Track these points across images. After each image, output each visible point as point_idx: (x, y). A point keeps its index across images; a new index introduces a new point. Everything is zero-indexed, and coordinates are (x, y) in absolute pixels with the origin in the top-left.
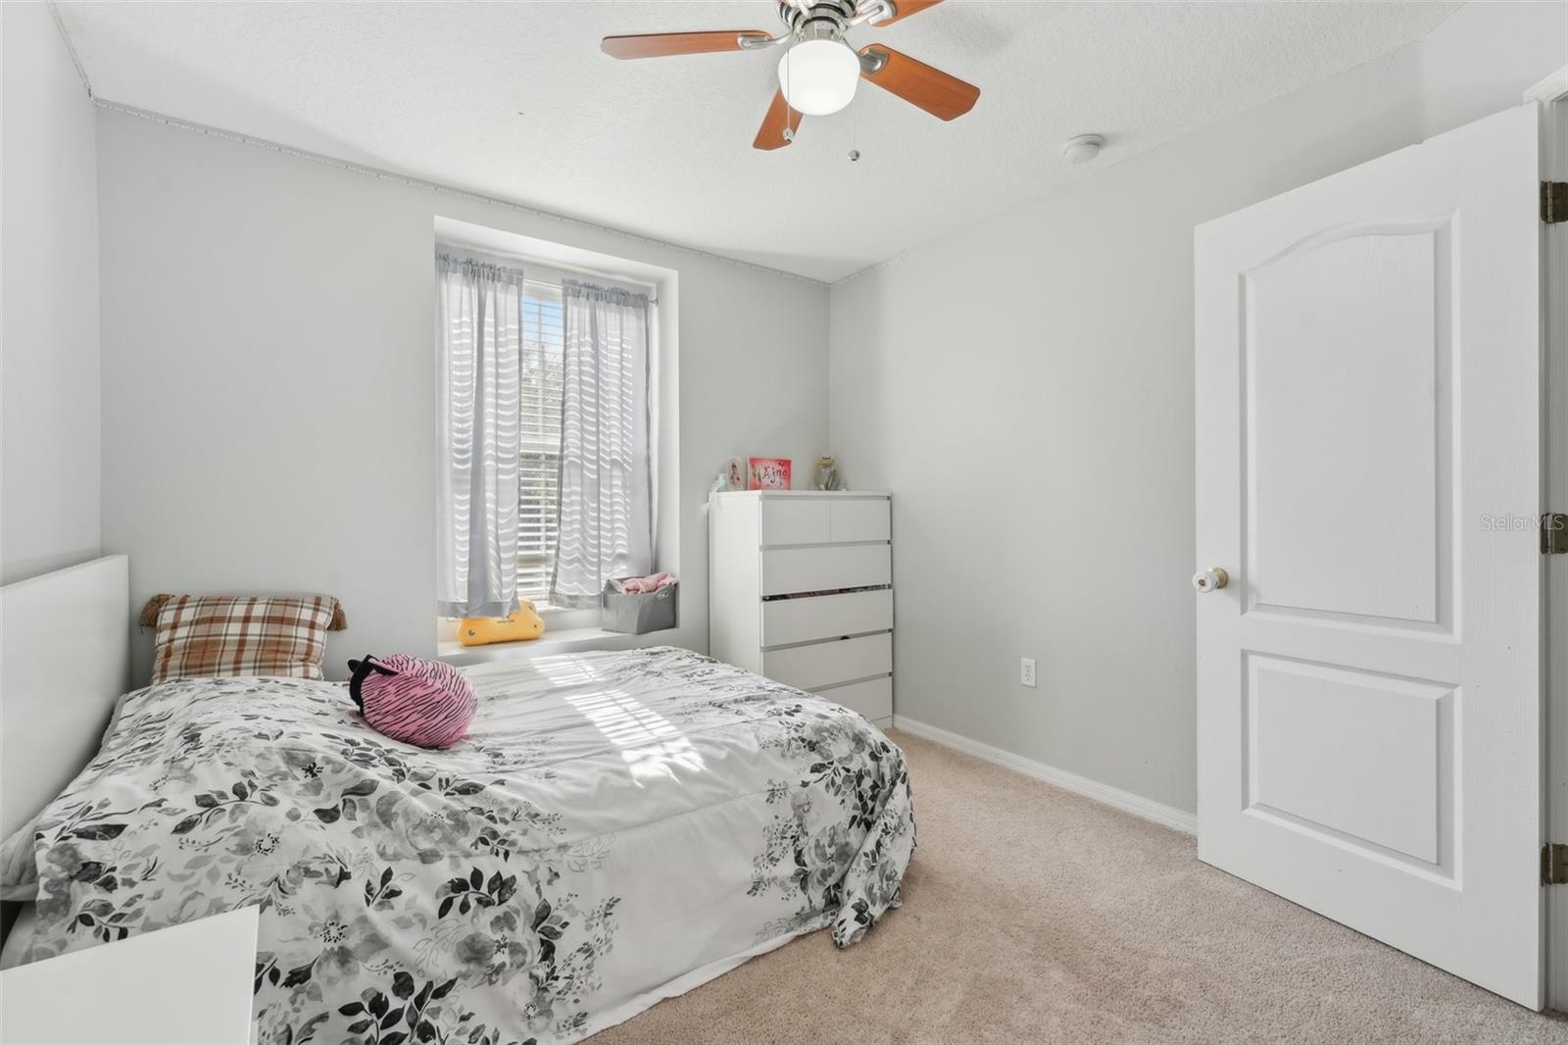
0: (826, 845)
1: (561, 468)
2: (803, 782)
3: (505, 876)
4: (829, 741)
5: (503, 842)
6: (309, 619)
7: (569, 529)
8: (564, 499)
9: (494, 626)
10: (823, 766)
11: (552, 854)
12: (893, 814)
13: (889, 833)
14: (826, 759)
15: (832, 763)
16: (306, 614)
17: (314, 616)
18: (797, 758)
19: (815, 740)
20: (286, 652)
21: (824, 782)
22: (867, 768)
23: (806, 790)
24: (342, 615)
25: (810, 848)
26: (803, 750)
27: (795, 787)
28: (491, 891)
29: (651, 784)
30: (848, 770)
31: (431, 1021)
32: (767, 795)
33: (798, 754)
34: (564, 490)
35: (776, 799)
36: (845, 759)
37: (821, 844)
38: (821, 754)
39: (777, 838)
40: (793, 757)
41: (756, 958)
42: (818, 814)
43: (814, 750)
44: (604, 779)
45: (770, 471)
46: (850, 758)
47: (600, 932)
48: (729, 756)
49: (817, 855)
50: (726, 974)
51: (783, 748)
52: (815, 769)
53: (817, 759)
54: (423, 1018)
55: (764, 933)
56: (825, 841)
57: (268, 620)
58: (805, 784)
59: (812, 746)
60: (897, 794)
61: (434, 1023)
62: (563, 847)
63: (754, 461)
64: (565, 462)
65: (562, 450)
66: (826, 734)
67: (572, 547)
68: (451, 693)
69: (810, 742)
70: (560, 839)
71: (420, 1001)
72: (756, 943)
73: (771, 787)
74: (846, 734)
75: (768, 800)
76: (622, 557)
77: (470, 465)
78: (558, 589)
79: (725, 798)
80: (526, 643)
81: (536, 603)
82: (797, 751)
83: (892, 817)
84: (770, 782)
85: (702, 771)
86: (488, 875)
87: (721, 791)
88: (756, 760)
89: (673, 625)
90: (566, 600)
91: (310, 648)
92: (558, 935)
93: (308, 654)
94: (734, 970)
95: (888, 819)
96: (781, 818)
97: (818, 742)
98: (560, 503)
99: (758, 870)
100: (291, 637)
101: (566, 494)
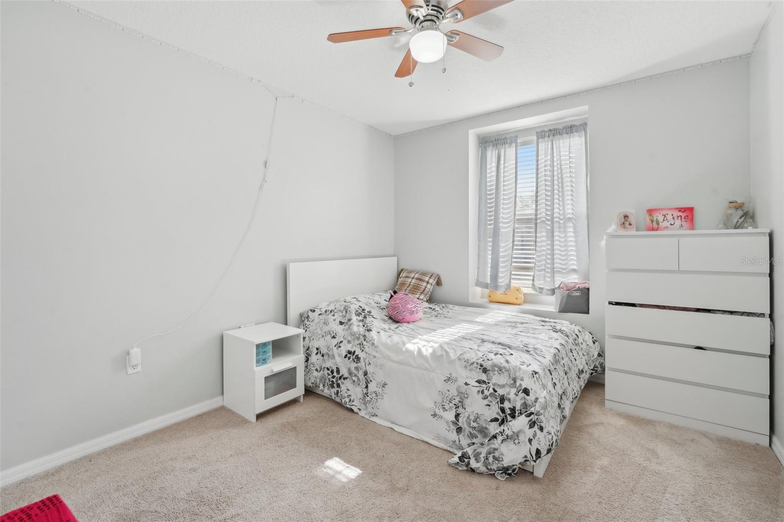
0: (472, 420)
1: (536, 224)
2: (466, 382)
3: (359, 356)
4: (496, 373)
5: (363, 347)
6: (427, 280)
7: (540, 254)
8: (537, 239)
9: (499, 295)
10: (484, 382)
11: (371, 357)
12: (510, 428)
13: (503, 435)
14: (488, 380)
15: (489, 383)
16: (427, 279)
17: (429, 280)
18: (473, 371)
19: (488, 369)
20: (418, 289)
21: (478, 389)
22: (509, 396)
23: (466, 387)
24: (440, 280)
25: (465, 416)
26: (478, 370)
27: (461, 382)
28: (355, 358)
29: (408, 351)
30: (495, 391)
31: (341, 384)
32: (446, 378)
33: (475, 371)
34: (537, 235)
35: (449, 382)
36: (499, 385)
37: (470, 418)
38: (487, 377)
39: (447, 400)
40: (470, 370)
41: (427, 443)
42: (471, 402)
43: (485, 373)
44: (398, 343)
45: (669, 217)
46: (503, 386)
47: (380, 390)
48: (442, 355)
49: (466, 421)
50: (414, 438)
51: (469, 364)
52: (479, 382)
53: (484, 377)
54: (339, 382)
55: (438, 437)
56: (472, 418)
57: (417, 279)
58: (466, 384)
59: (485, 371)
60: (518, 419)
61: (341, 385)
62: (375, 357)
63: (650, 212)
64: (538, 221)
65: (536, 215)
66: (496, 369)
67: (541, 263)
68: (400, 306)
69: (485, 368)
70: (374, 354)
71: (340, 378)
72: (434, 439)
73: (449, 376)
74: (510, 375)
75: (445, 381)
76: (574, 270)
77: (492, 226)
78: (535, 283)
79: (426, 369)
80: (508, 305)
81: (522, 289)
82: (475, 369)
83: (508, 429)
84: (451, 374)
85: (426, 355)
86: (356, 354)
87: (427, 366)
88: (451, 362)
89: (588, 313)
90: (538, 289)
91: (425, 289)
92: (369, 383)
93: (423, 291)
94: (417, 439)
95: (506, 429)
96: (451, 392)
97: (489, 370)
98: (536, 242)
99: (435, 407)
100: (420, 285)
101: (538, 236)
